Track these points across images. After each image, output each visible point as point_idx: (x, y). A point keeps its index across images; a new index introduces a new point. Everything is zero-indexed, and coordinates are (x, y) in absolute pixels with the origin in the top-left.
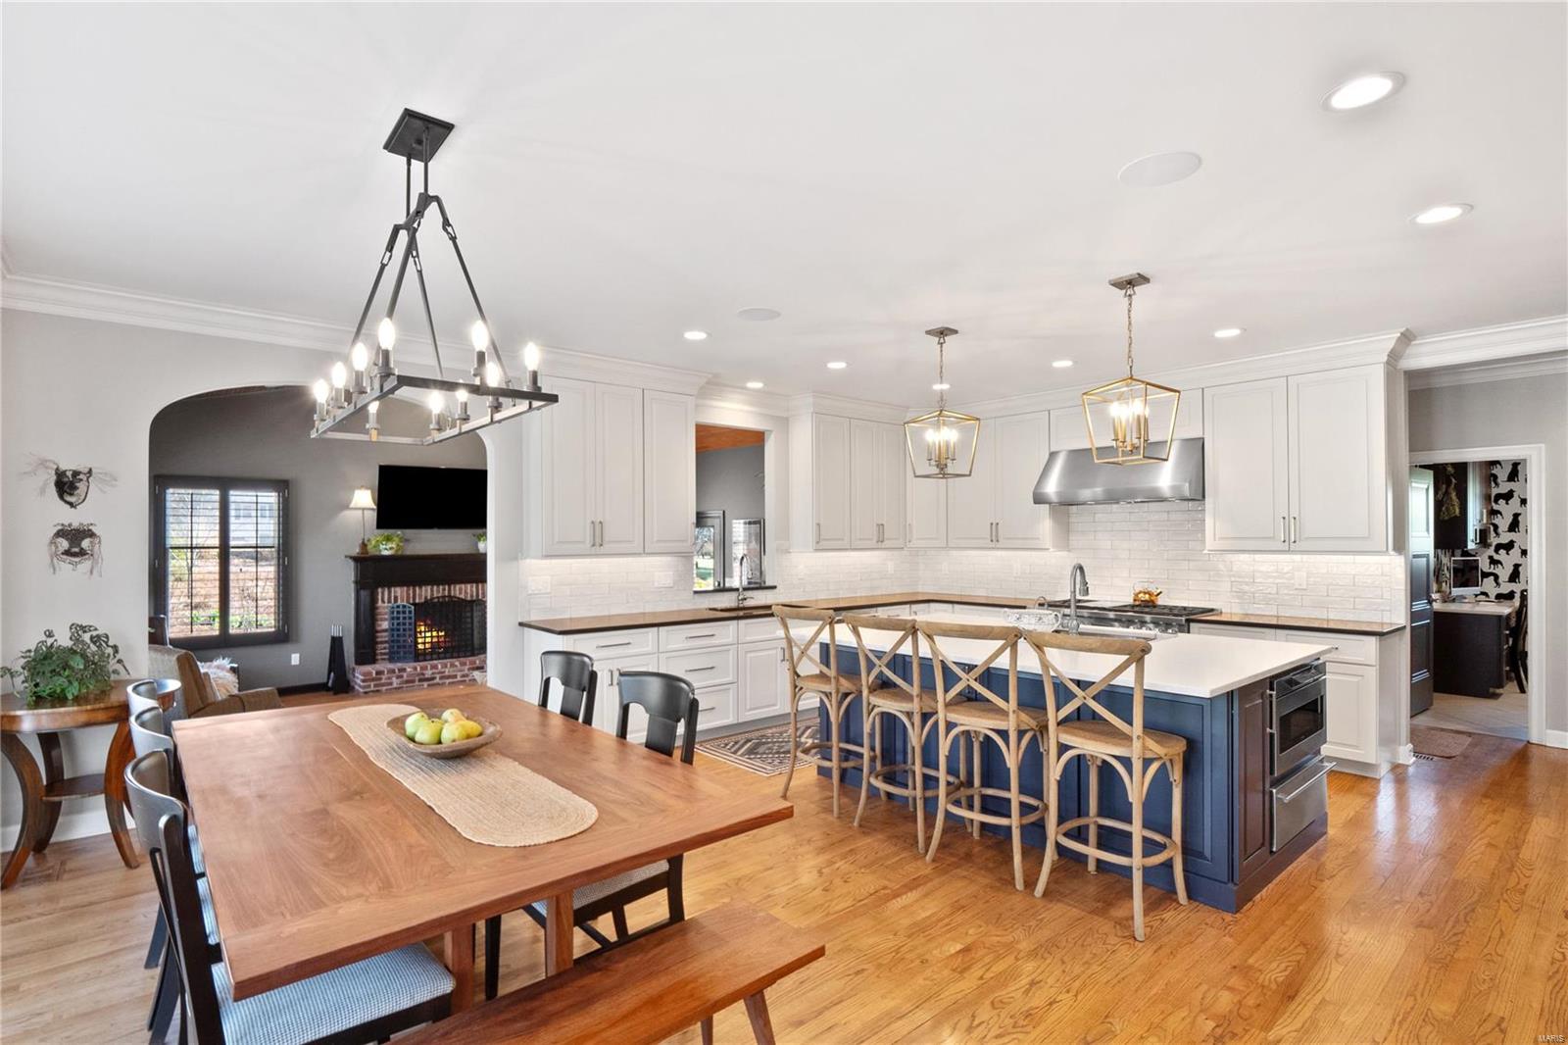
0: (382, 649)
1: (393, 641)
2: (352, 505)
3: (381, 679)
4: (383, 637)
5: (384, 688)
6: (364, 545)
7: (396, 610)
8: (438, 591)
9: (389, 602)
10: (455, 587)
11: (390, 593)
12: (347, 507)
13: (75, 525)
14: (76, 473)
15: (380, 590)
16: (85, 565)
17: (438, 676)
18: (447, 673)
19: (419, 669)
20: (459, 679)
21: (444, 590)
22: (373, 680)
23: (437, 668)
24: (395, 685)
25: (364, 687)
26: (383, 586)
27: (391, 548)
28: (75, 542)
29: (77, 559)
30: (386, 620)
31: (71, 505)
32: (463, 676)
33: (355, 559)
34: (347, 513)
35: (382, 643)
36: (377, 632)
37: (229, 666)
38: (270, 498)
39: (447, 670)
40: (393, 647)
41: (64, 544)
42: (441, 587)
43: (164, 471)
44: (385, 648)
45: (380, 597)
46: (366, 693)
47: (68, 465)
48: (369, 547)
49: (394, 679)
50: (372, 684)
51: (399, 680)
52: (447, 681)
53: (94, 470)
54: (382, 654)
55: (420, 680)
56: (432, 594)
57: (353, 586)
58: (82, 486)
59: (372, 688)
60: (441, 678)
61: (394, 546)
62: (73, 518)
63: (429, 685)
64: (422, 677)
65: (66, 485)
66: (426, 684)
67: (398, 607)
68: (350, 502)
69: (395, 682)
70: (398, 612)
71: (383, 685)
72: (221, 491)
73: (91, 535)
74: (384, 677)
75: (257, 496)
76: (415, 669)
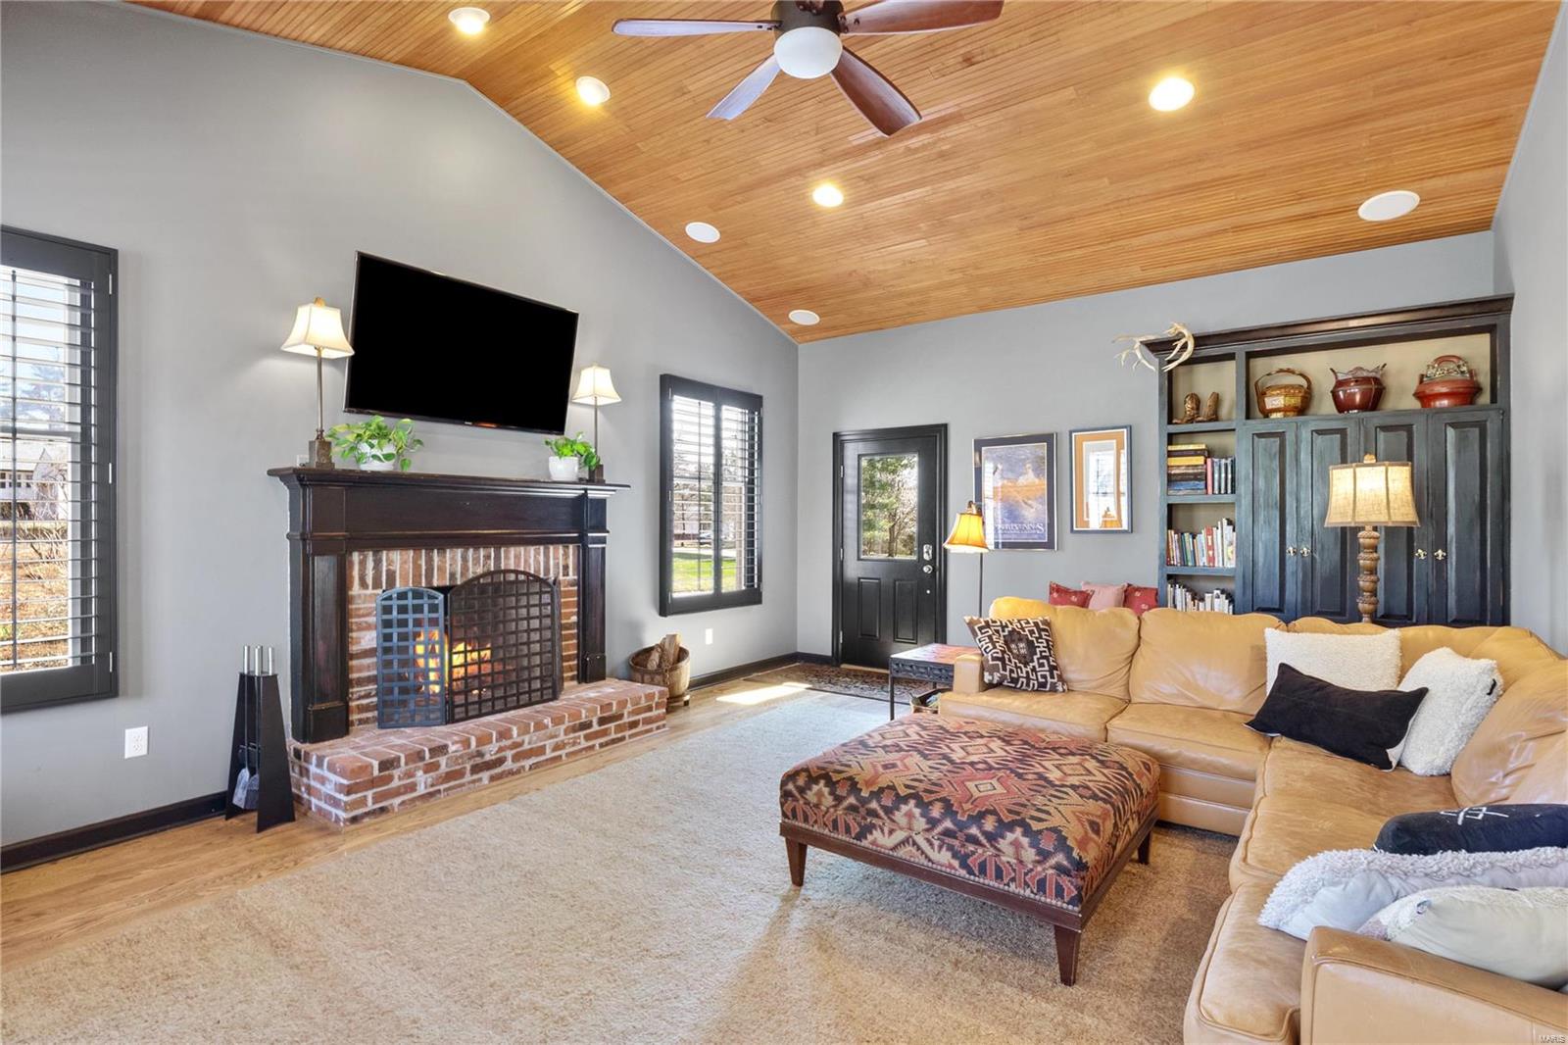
0: (363, 696)
1: (388, 679)
3: (390, 778)
4: (363, 668)
5: (397, 801)
6: (323, 445)
7: (395, 603)
8: (476, 561)
9: (377, 584)
10: (506, 553)
11: (378, 563)
12: (275, 350)
15: (356, 557)
17: (509, 754)
18: (526, 746)
19: (473, 743)
20: (549, 754)
21: (488, 557)
22: (373, 783)
23: (511, 737)
24: (421, 790)
25: (347, 807)
26: (362, 549)
27: (388, 457)
30: (369, 627)
32: (556, 748)
35: (360, 682)
36: (352, 657)
39: (527, 738)
40: (390, 691)
42: (482, 552)
44: (368, 696)
45: (356, 573)
46: (354, 820)
48: (336, 452)
49: (420, 773)
50: (370, 794)
51: (430, 777)
52: (527, 763)
54: (362, 709)
55: (476, 769)
56: (465, 568)
59: (371, 806)
60: (516, 758)
63: (492, 779)
64: (478, 760)
66: (485, 776)
67: (402, 596)
68: (284, 340)
69: (423, 781)
70: (403, 610)
71: (397, 793)
74: (396, 773)
76: (466, 743)
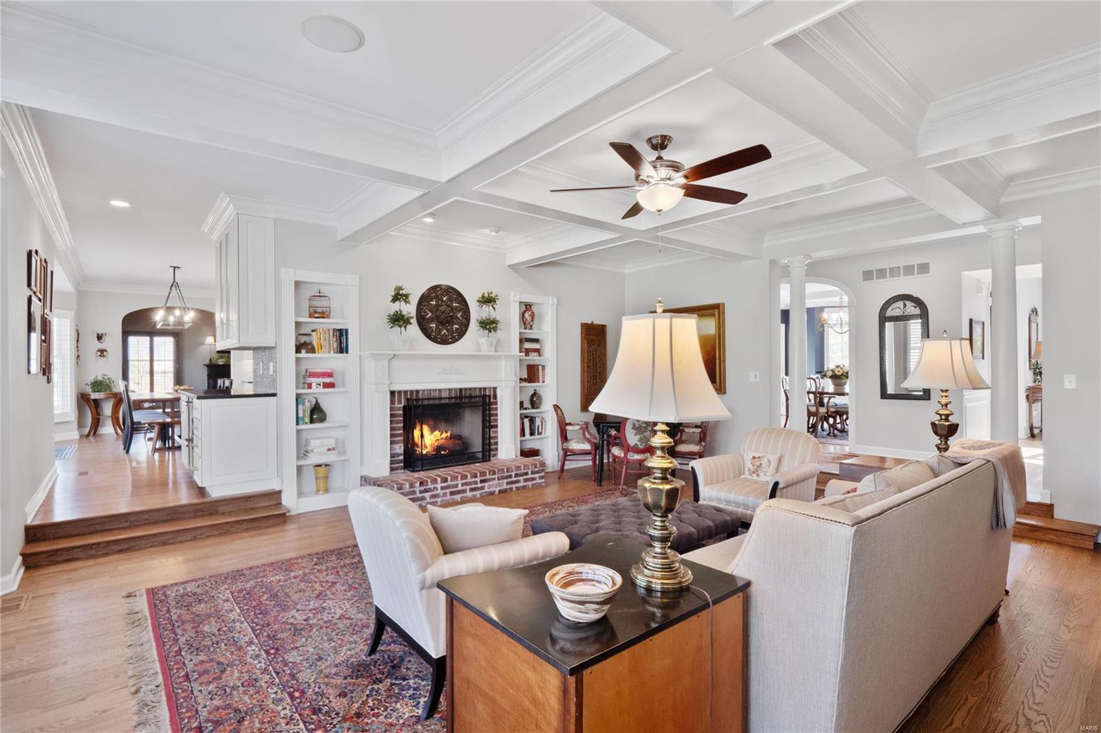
2: (206, 343)
13: (102, 348)
14: (102, 334)
16: (105, 359)
28: (102, 352)
29: (103, 357)
31: (101, 343)
33: (207, 366)
34: (203, 346)
38: (170, 341)
41: (99, 353)
43: (128, 330)
47: (100, 332)
53: (106, 333)
57: (206, 377)
58: (104, 338)
61: (224, 360)
62: (102, 346)
65: (99, 337)
73: (106, 351)
75: (165, 339)
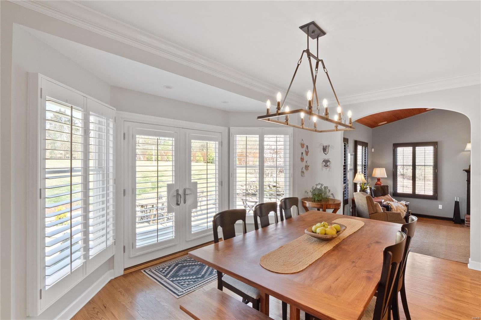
12: (463, 150)
13: (326, 159)
14: (326, 146)
16: (328, 169)
28: (326, 163)
29: (327, 167)
31: (325, 154)
33: (467, 171)
34: (463, 153)
37: (405, 204)
38: (430, 149)
41: (324, 164)
47: (325, 145)
53: (330, 145)
57: (466, 182)
62: (326, 157)
65: (325, 149)
68: (465, 149)
72: (413, 147)
73: (329, 161)
75: (425, 148)
